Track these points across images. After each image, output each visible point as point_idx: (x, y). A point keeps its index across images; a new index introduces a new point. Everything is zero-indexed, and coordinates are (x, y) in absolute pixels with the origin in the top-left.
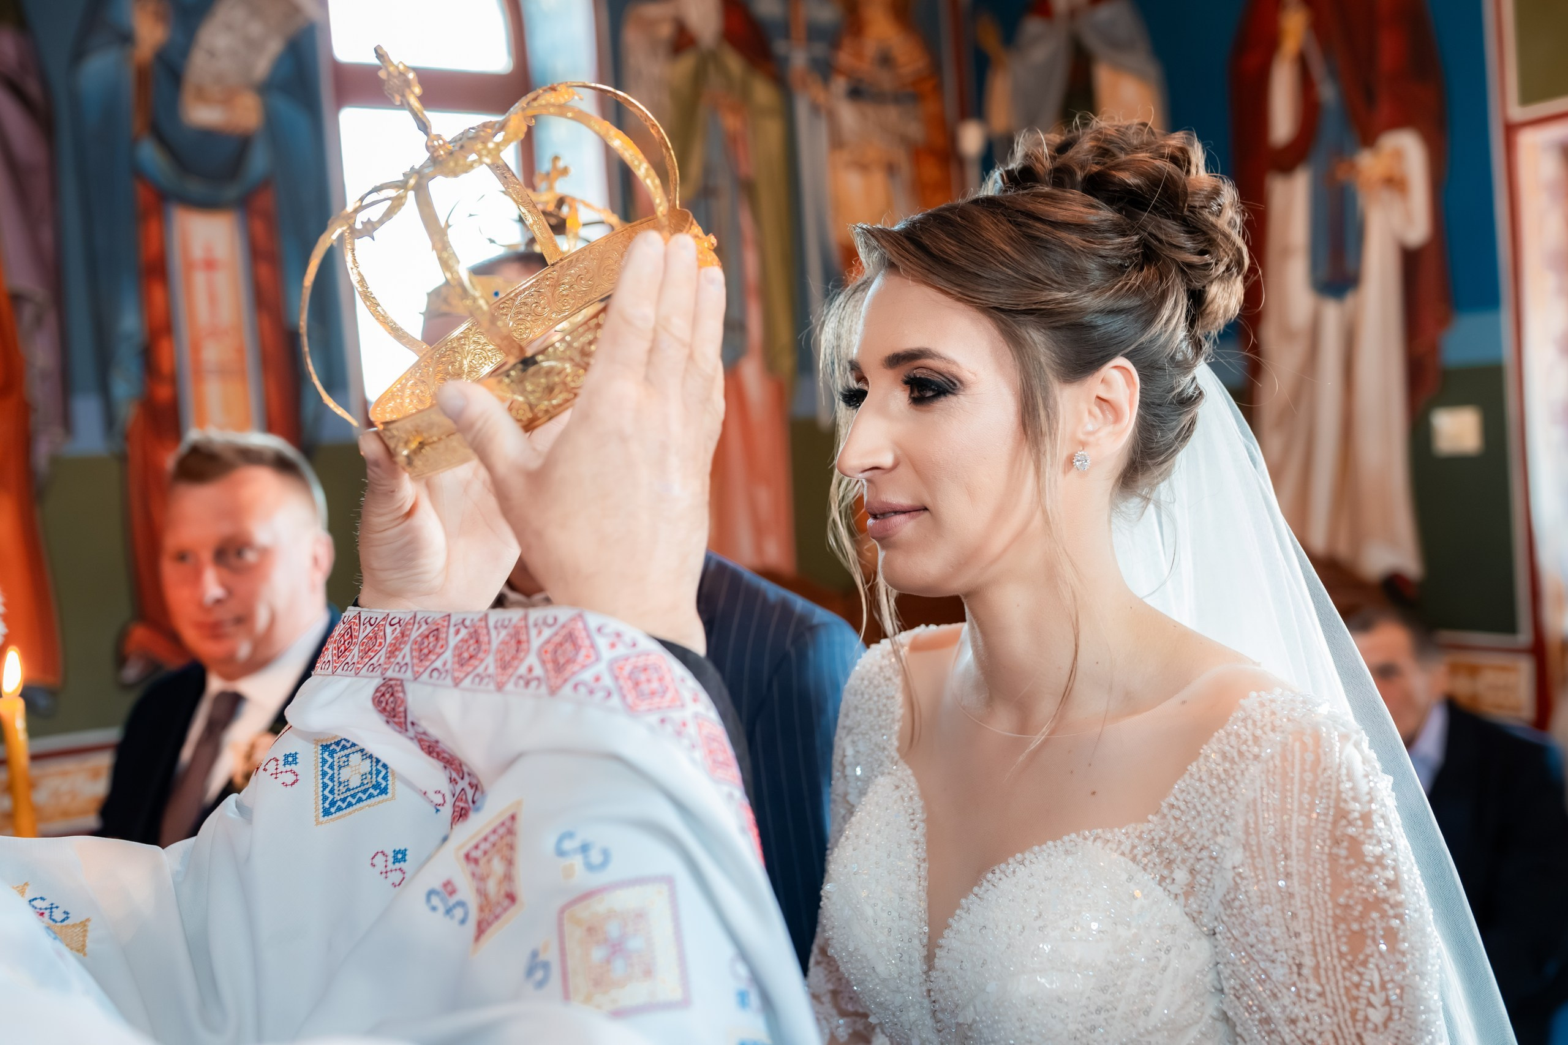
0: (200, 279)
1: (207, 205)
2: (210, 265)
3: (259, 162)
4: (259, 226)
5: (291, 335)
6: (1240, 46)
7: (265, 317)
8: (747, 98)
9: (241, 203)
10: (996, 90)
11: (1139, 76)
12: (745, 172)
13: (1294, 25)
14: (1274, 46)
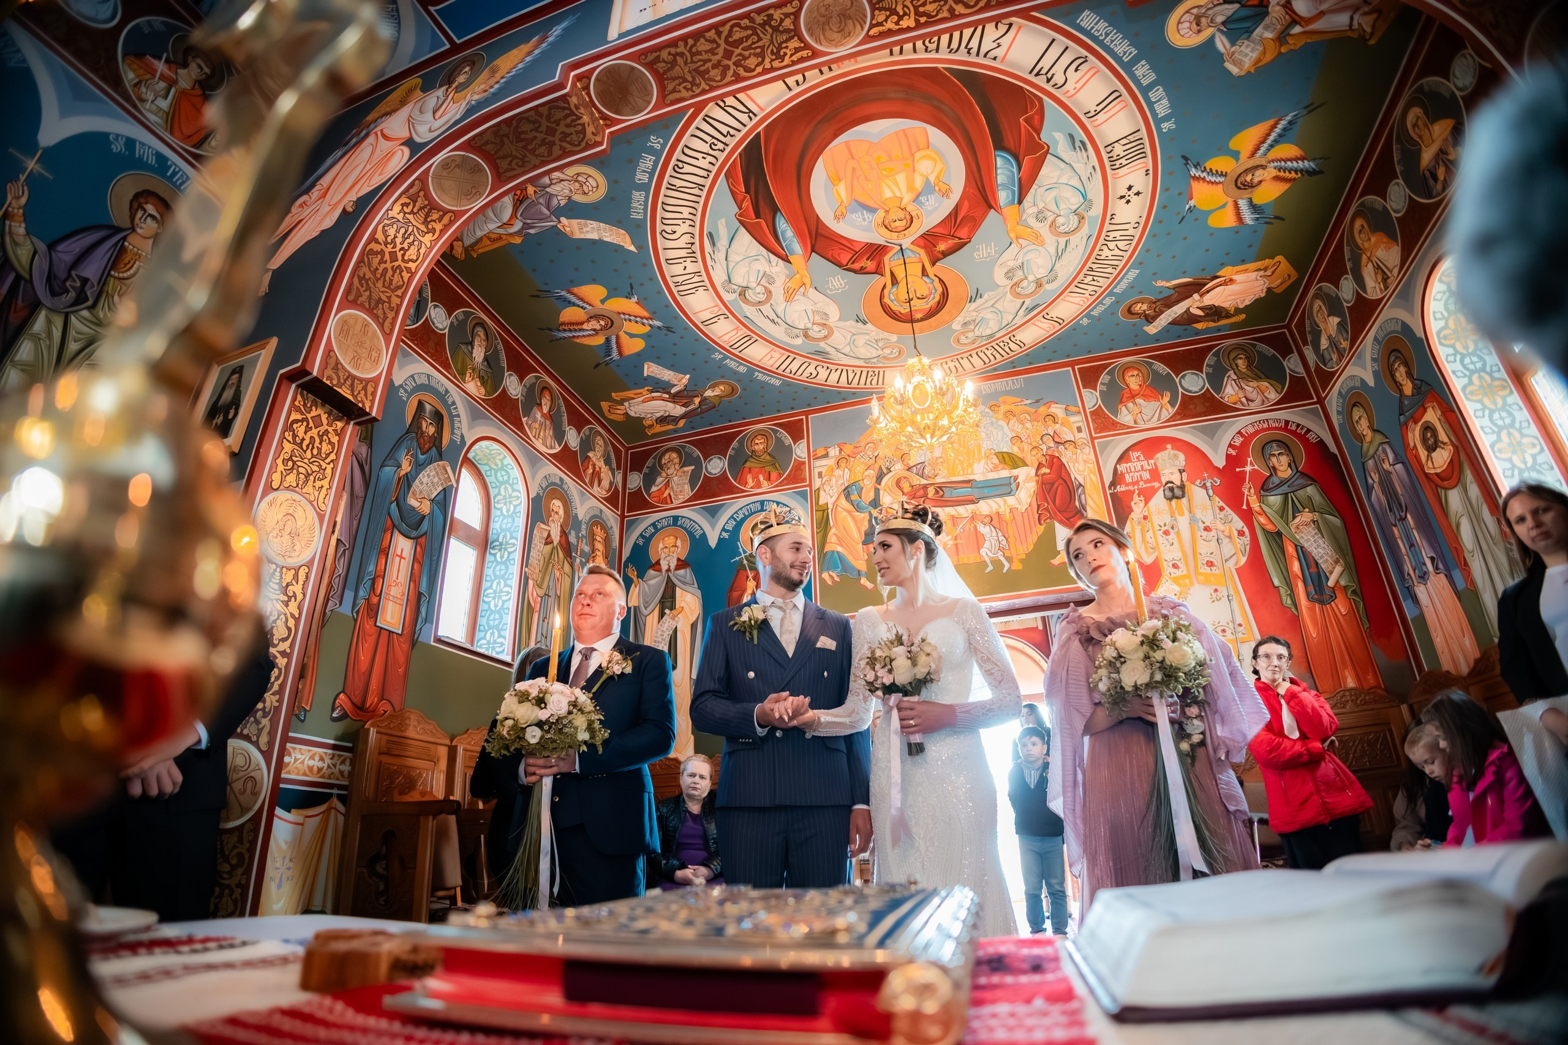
5: (420, 595)
6: (731, 590)
7: (413, 584)
8: (562, 567)
9: (416, 539)
10: (635, 592)
11: (693, 594)
12: (558, 592)
13: (751, 585)
14: (744, 590)
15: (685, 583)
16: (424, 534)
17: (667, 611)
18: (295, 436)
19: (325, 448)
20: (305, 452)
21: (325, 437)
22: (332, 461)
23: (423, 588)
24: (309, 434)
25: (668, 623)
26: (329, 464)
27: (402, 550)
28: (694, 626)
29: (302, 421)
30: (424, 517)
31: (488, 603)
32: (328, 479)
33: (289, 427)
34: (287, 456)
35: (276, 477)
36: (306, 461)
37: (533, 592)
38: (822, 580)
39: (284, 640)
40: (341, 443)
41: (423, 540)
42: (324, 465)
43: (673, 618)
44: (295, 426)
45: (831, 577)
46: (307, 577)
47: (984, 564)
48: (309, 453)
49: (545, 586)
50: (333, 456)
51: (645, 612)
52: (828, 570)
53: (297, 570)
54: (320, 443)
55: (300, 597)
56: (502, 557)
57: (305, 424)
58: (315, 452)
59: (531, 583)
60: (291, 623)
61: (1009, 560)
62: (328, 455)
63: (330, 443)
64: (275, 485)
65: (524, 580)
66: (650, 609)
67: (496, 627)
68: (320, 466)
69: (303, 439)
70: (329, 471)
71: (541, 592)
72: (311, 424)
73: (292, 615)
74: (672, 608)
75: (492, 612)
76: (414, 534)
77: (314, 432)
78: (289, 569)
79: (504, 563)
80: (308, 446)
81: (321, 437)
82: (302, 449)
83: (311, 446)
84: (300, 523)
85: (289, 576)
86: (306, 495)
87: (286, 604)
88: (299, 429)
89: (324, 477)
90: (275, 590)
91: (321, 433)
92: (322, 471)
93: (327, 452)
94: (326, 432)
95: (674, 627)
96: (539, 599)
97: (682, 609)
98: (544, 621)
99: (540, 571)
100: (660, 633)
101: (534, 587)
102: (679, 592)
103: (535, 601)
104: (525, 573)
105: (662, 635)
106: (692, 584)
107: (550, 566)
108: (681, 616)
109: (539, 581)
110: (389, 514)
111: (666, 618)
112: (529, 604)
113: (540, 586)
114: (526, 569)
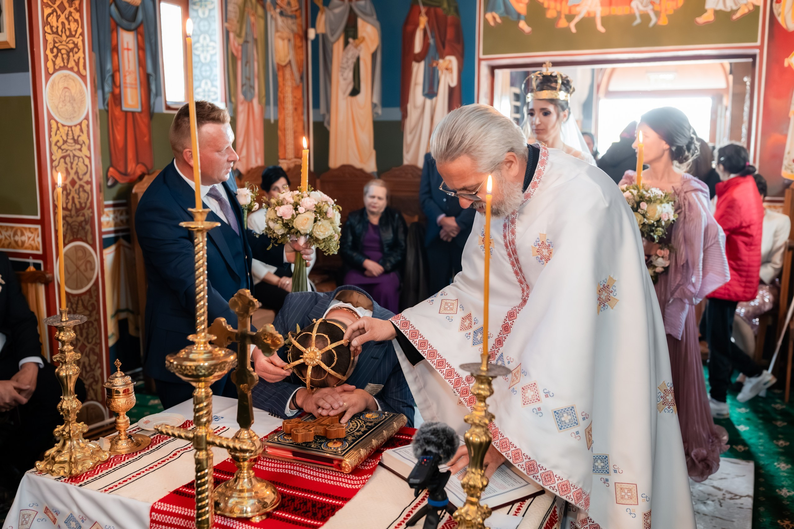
5: (148, 76)
6: (406, 23)
7: (141, 69)
8: (256, 11)
9: (136, 30)
10: (321, 19)
11: (373, 25)
12: (255, 36)
13: (423, 20)
14: (417, 25)
15: (365, 14)
16: (142, 23)
17: (351, 40)
18: (51, 27)
19: (73, 26)
20: (61, 36)
21: (71, 18)
22: (81, 34)
23: (150, 69)
24: (60, 20)
25: (352, 52)
26: (79, 38)
27: (128, 43)
28: (374, 55)
29: (52, 13)
30: (137, 8)
31: (199, 56)
32: (81, 51)
33: (46, 23)
34: (51, 46)
35: (50, 64)
36: (64, 43)
37: (235, 42)
38: (486, 21)
39: (85, 174)
40: (81, 17)
41: (141, 29)
42: (75, 40)
43: (356, 46)
44: (49, 19)
45: (494, 18)
46: (88, 126)
47: (632, 17)
48: (64, 35)
49: (243, 34)
50: (80, 31)
51: (332, 39)
52: (492, 10)
53: (80, 124)
54: (69, 24)
55: (87, 142)
56: (204, 13)
57: (55, 14)
58: (68, 33)
59: (232, 35)
60: (87, 161)
61: (658, 14)
62: (76, 31)
63: (76, 21)
64: (51, 70)
65: (226, 34)
66: (336, 36)
67: (208, 78)
68: (74, 43)
69: (57, 27)
70: (80, 45)
71: (241, 41)
72: (59, 12)
73: (86, 156)
74: (355, 37)
75: (203, 64)
76: (134, 25)
77: (62, 18)
78: (76, 126)
79: (206, 19)
80: (62, 31)
81: (67, 19)
82: (58, 34)
83: (64, 30)
84: (73, 91)
85: (77, 131)
86: (71, 69)
87: (80, 150)
88: (53, 20)
89: (79, 50)
90: (72, 143)
91: (67, 16)
92: (76, 45)
93: (75, 29)
94: (70, 13)
95: (357, 55)
96: (240, 48)
97: (364, 39)
98: (246, 65)
99: (238, 22)
100: (345, 60)
101: (234, 38)
102: (360, 22)
103: (237, 50)
104: (226, 28)
105: (347, 62)
106: (371, 15)
107: (246, 14)
108: (362, 45)
109: (238, 31)
110: (111, 16)
111: (349, 46)
112: (233, 54)
113: (239, 35)
114: (226, 25)
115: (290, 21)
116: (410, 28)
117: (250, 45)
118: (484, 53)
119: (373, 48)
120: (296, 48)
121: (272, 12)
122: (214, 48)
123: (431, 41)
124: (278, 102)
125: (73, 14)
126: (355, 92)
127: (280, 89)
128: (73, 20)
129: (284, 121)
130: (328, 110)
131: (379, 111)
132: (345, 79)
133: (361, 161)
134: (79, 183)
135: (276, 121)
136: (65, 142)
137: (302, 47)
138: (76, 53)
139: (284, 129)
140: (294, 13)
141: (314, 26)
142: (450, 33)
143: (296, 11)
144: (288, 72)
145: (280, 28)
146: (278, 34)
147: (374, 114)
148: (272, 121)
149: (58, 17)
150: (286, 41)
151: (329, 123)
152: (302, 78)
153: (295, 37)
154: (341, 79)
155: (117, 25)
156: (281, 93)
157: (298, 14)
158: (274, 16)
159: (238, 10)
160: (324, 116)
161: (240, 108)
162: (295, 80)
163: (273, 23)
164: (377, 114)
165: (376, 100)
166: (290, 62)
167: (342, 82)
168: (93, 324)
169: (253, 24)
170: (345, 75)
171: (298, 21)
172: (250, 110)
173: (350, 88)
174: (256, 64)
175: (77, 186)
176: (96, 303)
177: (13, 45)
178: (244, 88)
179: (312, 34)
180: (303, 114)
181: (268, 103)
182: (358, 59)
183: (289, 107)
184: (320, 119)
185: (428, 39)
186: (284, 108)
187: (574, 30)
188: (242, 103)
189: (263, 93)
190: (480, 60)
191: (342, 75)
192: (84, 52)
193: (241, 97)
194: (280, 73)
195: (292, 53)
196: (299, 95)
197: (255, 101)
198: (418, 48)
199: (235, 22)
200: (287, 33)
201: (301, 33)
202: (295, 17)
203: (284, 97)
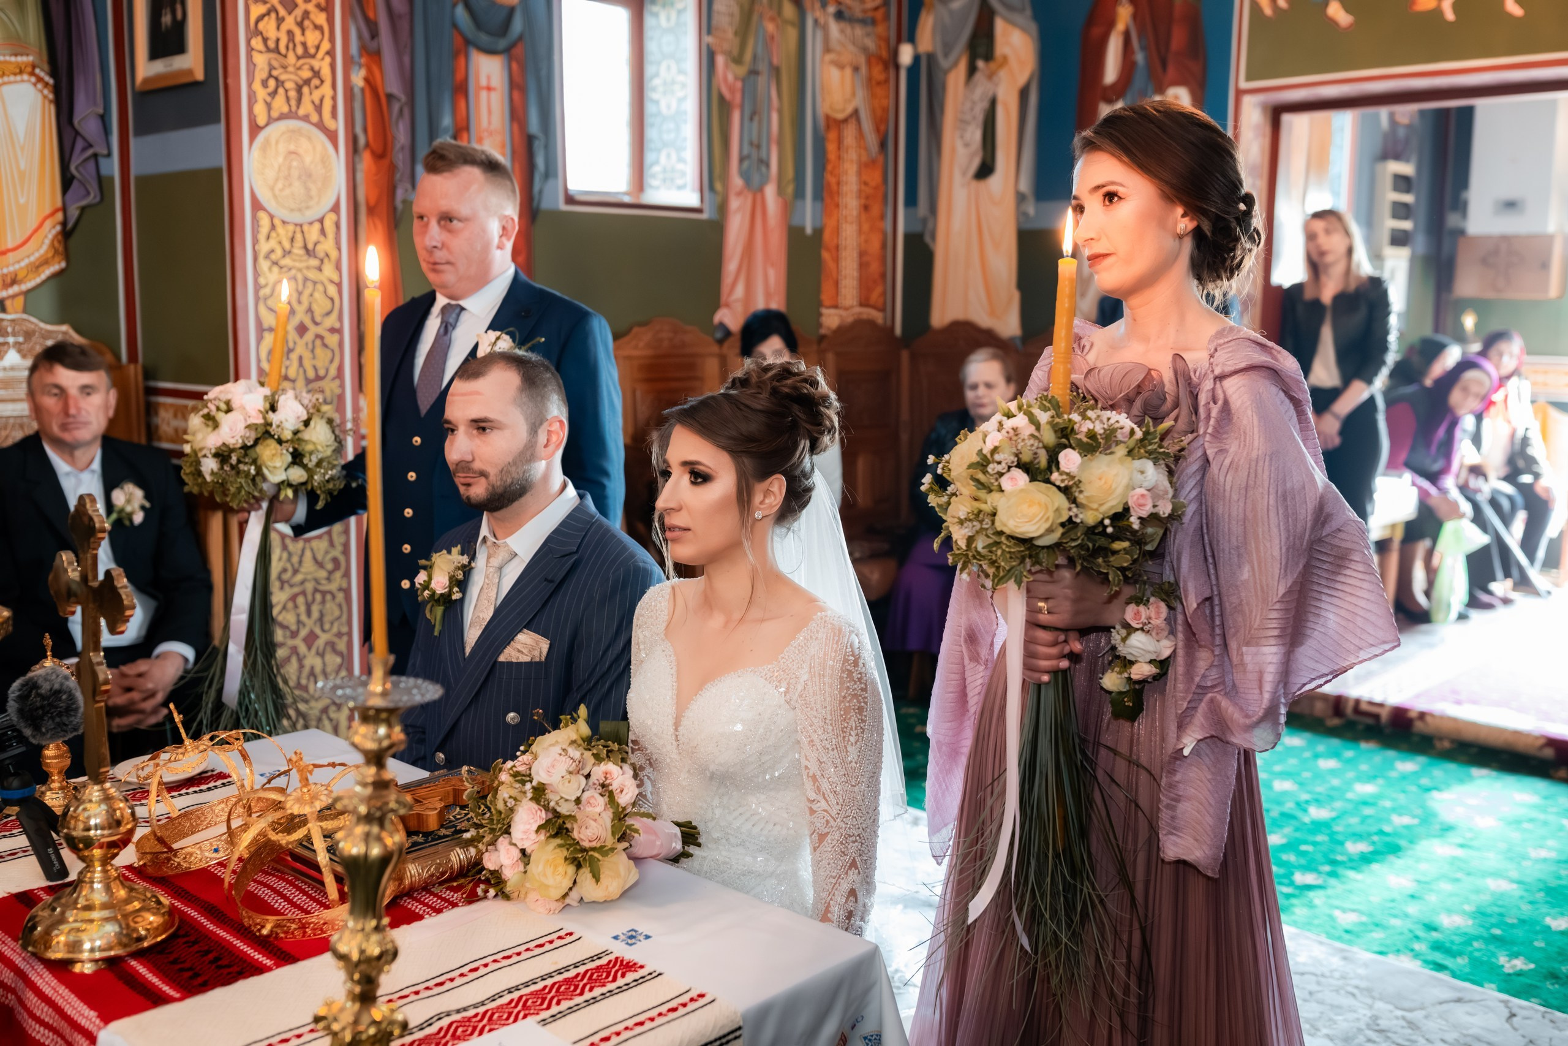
0: (484, 94)
1: (490, 51)
2: (489, 89)
3: (518, 25)
4: (514, 66)
5: (530, 139)
6: (1091, 20)
7: (516, 127)
8: (780, 12)
9: (507, 52)
10: (927, 24)
11: (1024, 30)
12: (775, 61)
13: (1124, 14)
14: (1111, 24)
15: (1010, 8)
16: (520, 38)
17: (980, 64)
18: (265, 40)
19: (312, 37)
20: (285, 56)
21: (307, 23)
22: (327, 53)
23: (534, 125)
24: (285, 27)
25: (982, 87)
26: (323, 59)
27: (489, 78)
28: (1024, 93)
29: (268, 13)
30: (512, 11)
31: (657, 102)
32: (328, 84)
33: (253, 32)
34: (264, 75)
35: (260, 109)
36: (291, 69)
37: (727, 74)
39: (328, 314)
40: (330, 20)
41: (517, 51)
42: (316, 64)
43: (990, 76)
44: (261, 26)
46: (337, 225)
48: (291, 55)
49: (748, 56)
50: (326, 46)
51: (944, 63)
53: (321, 221)
54: (303, 34)
55: (334, 254)
56: (668, 19)
57: (273, 15)
58: (300, 50)
59: (720, 60)
60: (332, 290)
62: (318, 48)
63: (318, 28)
64: (261, 120)
65: (708, 60)
66: (952, 57)
67: (672, 144)
68: (312, 69)
69: (278, 40)
70: (326, 72)
71: (742, 71)
72: (282, 12)
73: (332, 281)
74: (989, 56)
75: (664, 119)
76: (502, 43)
77: (290, 23)
78: (311, 223)
79: (672, 29)
80: (287, 48)
81: (300, 24)
82: (279, 53)
83: (291, 46)
84: (308, 159)
85: (313, 234)
86: (306, 118)
87: (320, 269)
88: (269, 26)
89: (322, 82)
90: (301, 256)
91: (299, 19)
92: (316, 74)
93: (316, 43)
94: (306, 14)
95: (990, 94)
96: (739, 85)
97: (1005, 59)
98: (751, 119)
99: (736, 34)
100: (968, 105)
101: (726, 66)
102: (1000, 25)
103: (732, 89)
104: (708, 46)
105: (972, 109)
106: (1022, 10)
107: (755, 18)
108: (1003, 74)
109: (735, 52)
110: (455, 26)
111: (979, 77)
112: (722, 98)
113: (738, 60)
114: (708, 39)
115: (859, 31)
116: (1096, 31)
117: (762, 80)
118: (1249, 78)
119: (1022, 78)
120: (871, 84)
121: (818, 14)
122: (684, 86)
123: (1140, 57)
124: (825, 193)
125: (312, 16)
126: (985, 170)
127: (829, 167)
128: (311, 26)
129: (837, 231)
130: (933, 208)
131: (1031, 209)
132: (966, 145)
133: (992, 313)
134: (313, 330)
135: (818, 232)
136: (286, 253)
137: (887, 81)
138: (317, 87)
139: (837, 247)
140: (870, 14)
141: (912, 39)
142: (1178, 38)
143: (876, 9)
144: (849, 134)
145: (834, 44)
146: (829, 57)
147: (1021, 215)
148: (809, 230)
149: (280, 21)
150: (848, 71)
151: (933, 237)
152: (883, 145)
153: (869, 62)
154: (959, 144)
155: (468, 42)
156: (831, 173)
157: (879, 15)
158: (822, 20)
159: (736, 10)
160: (924, 221)
161: (734, 203)
162: (866, 149)
163: (819, 35)
164: (1025, 214)
165: (1025, 185)
166: (856, 113)
167: (961, 151)
168: (334, 597)
169: (772, 38)
170: (968, 136)
171: (880, 29)
172: (757, 208)
173: (976, 162)
174: (775, 117)
175: (309, 336)
176: (342, 559)
177: (200, 76)
178: (746, 164)
179: (906, 55)
180: (882, 217)
181: (799, 193)
182: (993, 102)
183: (850, 203)
184: (917, 228)
185: (1133, 52)
186: (837, 206)
187: (1450, 15)
188: (739, 194)
189: (790, 173)
190: (1240, 93)
191: (962, 137)
192: (334, 86)
193: (737, 182)
194: (832, 135)
195: (861, 94)
196: (875, 177)
197: (770, 191)
198: (1111, 73)
199: (730, 34)
200: (851, 54)
201: (884, 54)
202: (874, 22)
203: (838, 184)
